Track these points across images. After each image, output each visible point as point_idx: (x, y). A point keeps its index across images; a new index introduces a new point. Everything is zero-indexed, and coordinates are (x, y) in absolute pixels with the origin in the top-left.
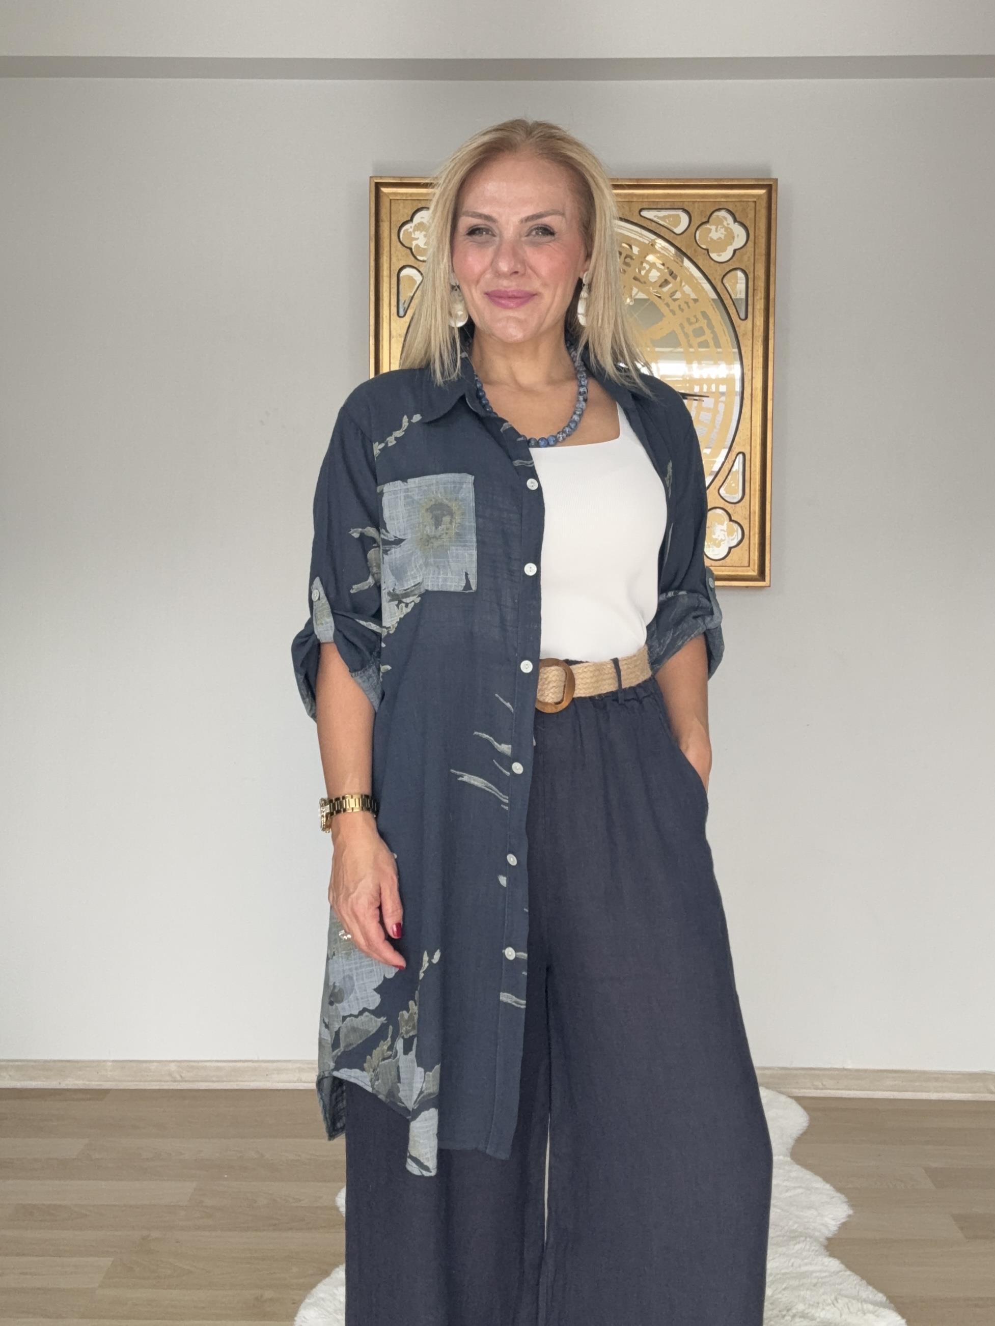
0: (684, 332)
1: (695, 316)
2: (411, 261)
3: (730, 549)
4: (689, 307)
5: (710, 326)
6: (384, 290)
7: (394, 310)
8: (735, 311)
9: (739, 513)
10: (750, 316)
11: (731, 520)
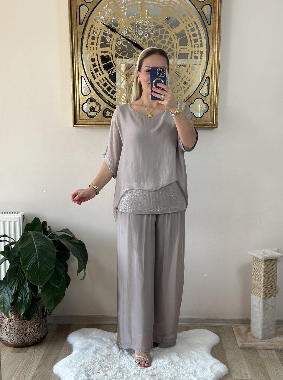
0: (187, 29)
1: (191, 23)
2: (84, 3)
3: (204, 113)
4: (189, 20)
5: (197, 27)
6: (74, 14)
7: (78, 22)
8: (206, 21)
9: (208, 100)
10: (212, 23)
11: (204, 103)
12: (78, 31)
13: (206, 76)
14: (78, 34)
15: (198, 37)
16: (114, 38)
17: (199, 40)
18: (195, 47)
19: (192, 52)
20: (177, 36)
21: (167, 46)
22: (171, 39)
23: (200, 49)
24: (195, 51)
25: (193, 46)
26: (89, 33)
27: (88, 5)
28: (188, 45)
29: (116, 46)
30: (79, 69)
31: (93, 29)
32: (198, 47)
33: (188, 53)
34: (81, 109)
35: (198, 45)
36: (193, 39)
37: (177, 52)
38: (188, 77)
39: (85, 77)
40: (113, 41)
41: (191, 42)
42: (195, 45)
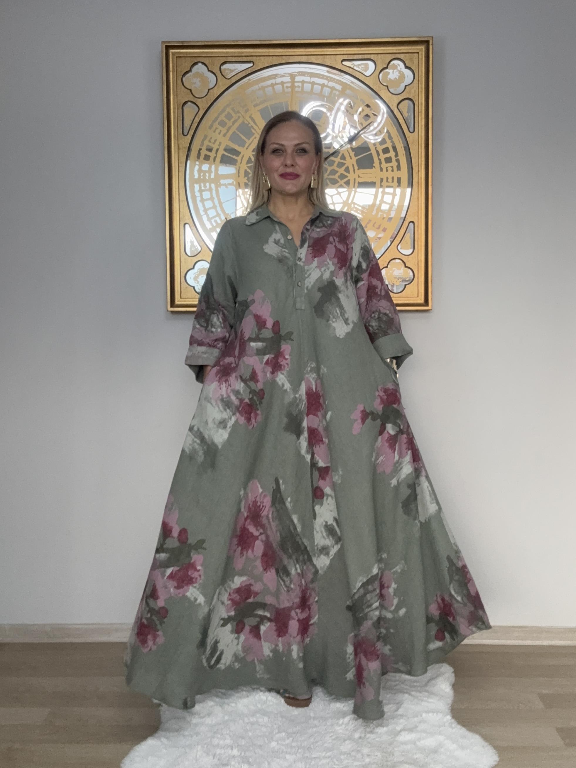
12: (180, 146)
13: (408, 220)
14: (180, 151)
15: (392, 154)
16: (242, 157)
17: (394, 159)
18: (387, 171)
19: (382, 180)
20: (354, 153)
21: (337, 169)
22: (343, 158)
23: (396, 174)
24: (387, 178)
25: (384, 169)
26: (200, 149)
27: (198, 102)
28: (374, 167)
29: (246, 170)
30: (181, 210)
31: (206, 143)
32: (393, 171)
33: (374, 181)
34: (183, 279)
35: (392, 167)
36: (383, 156)
37: (355, 179)
38: (375, 223)
39: (192, 224)
40: (241, 163)
41: (380, 163)
42: (387, 168)
